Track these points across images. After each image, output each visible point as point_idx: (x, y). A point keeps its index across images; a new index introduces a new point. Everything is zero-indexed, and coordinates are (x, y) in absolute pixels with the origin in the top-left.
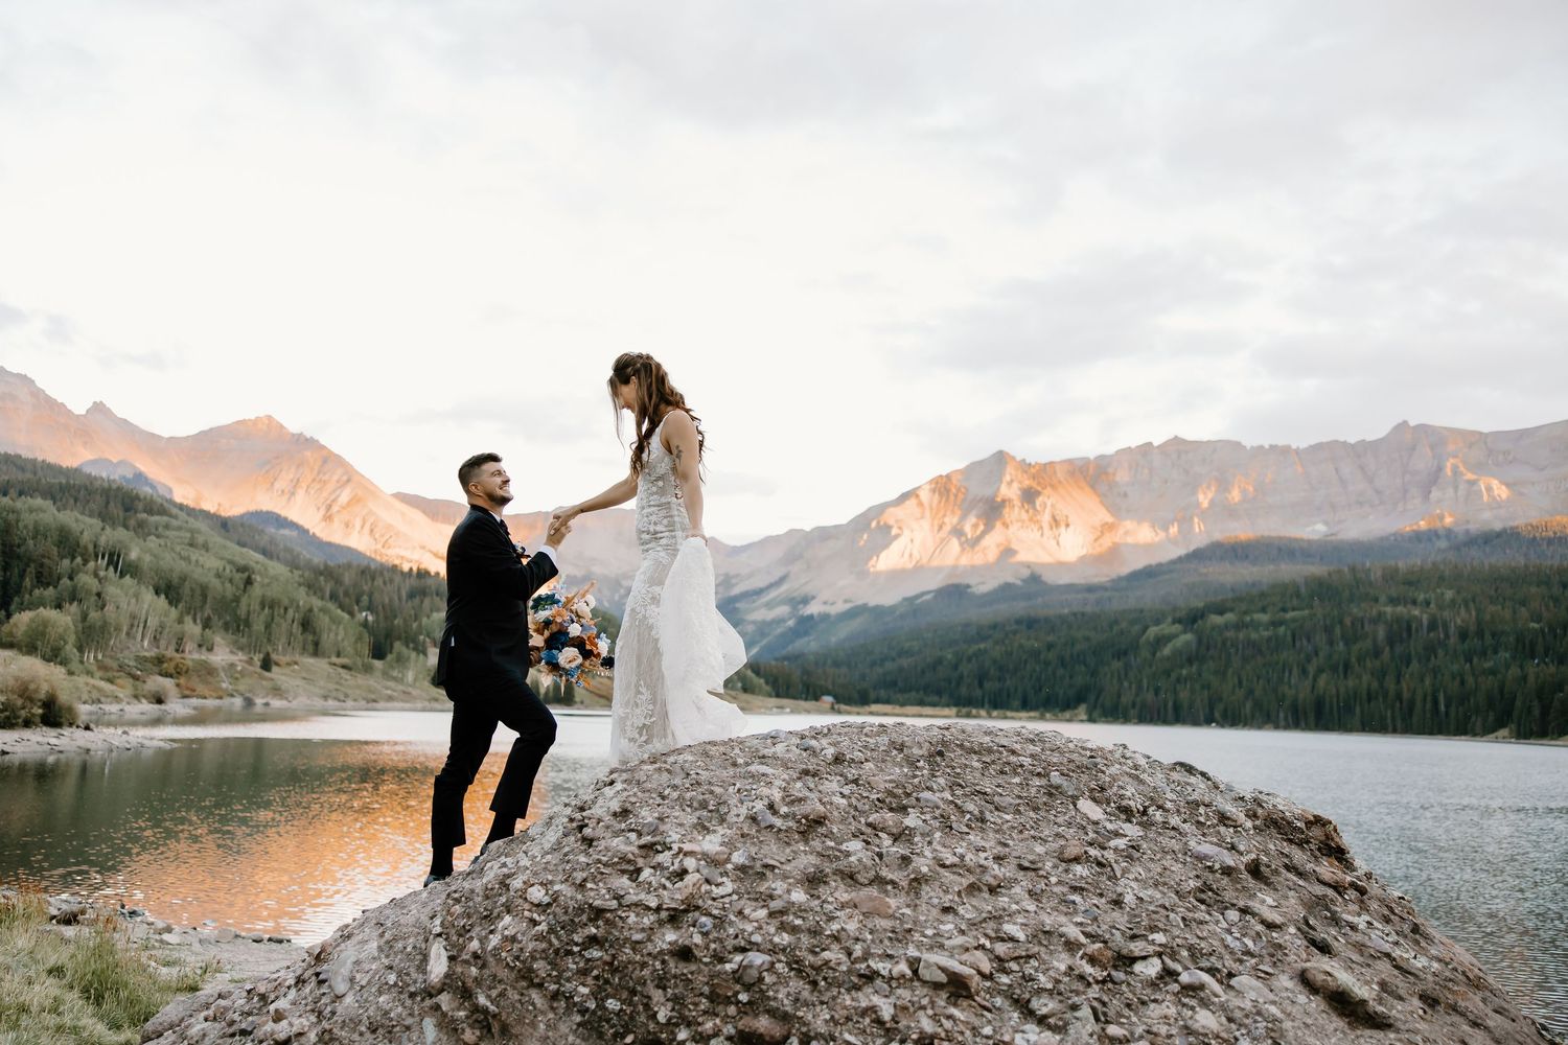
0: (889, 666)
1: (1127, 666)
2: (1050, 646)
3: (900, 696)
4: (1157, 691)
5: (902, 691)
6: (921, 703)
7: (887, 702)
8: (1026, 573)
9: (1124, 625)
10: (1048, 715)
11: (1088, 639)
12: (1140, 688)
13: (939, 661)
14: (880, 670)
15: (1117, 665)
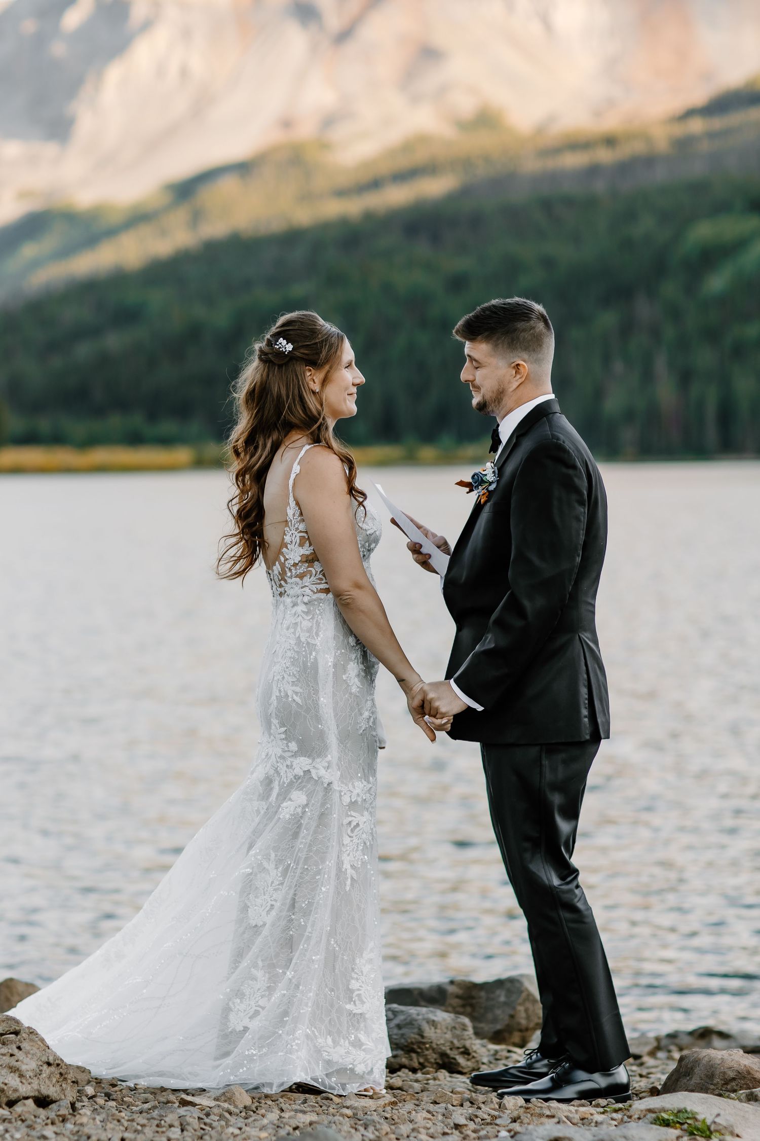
0: (83, 351)
1: (627, 329)
2: (458, 283)
3: (78, 428)
4: (685, 377)
5: (99, 412)
6: (135, 440)
7: (56, 439)
8: (466, 105)
9: (646, 224)
10: (427, 452)
11: (548, 263)
12: (648, 376)
13: (194, 333)
14: (57, 362)
15: (607, 320)
